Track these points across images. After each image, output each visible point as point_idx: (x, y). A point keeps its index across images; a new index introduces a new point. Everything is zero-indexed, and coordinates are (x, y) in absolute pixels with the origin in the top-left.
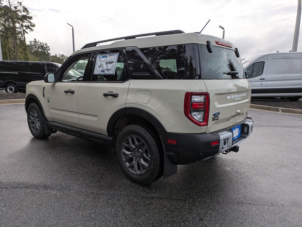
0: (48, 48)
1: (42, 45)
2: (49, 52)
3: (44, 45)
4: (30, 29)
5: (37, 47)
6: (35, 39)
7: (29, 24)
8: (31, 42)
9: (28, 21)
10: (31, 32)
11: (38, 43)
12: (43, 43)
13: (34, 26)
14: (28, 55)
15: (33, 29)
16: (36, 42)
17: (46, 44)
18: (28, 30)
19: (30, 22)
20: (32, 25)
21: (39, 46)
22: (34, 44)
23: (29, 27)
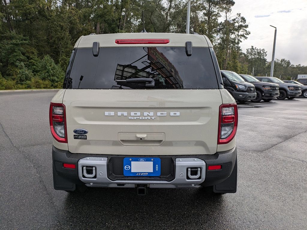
0: (265, 54)
1: (259, 51)
2: (265, 58)
3: (261, 51)
4: (245, 37)
5: (253, 54)
6: (253, 47)
7: (245, 32)
8: (247, 50)
9: (244, 30)
10: (245, 40)
11: (255, 50)
12: (260, 49)
13: (250, 33)
14: (237, 63)
15: (247, 37)
16: (253, 49)
17: (263, 50)
18: (242, 39)
19: (246, 31)
20: (247, 33)
21: (255, 53)
22: (250, 52)
23: (244, 36)
